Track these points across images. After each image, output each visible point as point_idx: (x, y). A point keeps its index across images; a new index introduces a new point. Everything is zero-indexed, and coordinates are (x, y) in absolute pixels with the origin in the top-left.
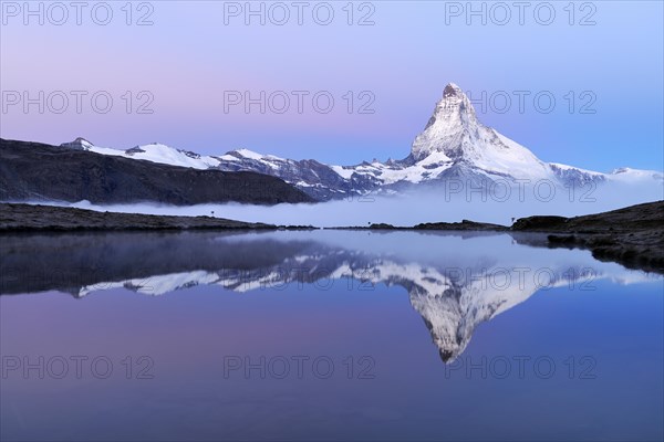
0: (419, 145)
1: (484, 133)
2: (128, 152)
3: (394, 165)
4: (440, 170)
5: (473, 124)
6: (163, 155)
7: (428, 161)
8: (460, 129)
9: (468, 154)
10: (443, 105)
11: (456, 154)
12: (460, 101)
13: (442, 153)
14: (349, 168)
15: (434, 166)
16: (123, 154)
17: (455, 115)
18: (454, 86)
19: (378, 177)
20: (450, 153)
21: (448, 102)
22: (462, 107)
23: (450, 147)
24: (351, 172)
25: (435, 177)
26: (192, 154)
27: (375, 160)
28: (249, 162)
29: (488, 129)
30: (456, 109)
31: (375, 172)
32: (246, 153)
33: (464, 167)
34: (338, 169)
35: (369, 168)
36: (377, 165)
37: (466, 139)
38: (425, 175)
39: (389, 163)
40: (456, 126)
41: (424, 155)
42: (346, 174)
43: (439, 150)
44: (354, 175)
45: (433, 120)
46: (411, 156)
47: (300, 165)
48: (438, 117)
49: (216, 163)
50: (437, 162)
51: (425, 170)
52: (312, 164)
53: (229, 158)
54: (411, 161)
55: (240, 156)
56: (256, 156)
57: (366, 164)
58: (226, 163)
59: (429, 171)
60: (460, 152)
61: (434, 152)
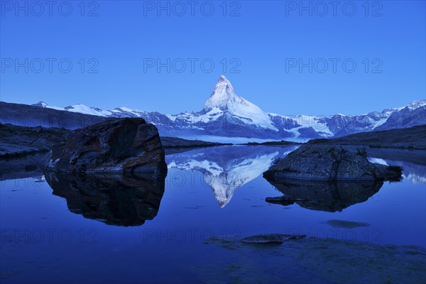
0: (207, 104)
1: (238, 99)
2: (66, 108)
3: (196, 115)
4: (217, 116)
5: (233, 95)
6: (83, 109)
7: (211, 112)
8: (226, 97)
9: (230, 109)
10: (218, 86)
11: (225, 109)
12: (226, 84)
13: (218, 108)
14: (174, 116)
15: (215, 115)
16: (63, 109)
17: (224, 90)
18: (223, 77)
19: (188, 120)
20: (222, 109)
21: (221, 84)
22: (227, 87)
23: (222, 106)
25: (215, 120)
26: (98, 110)
27: (187, 112)
28: (126, 113)
29: (239, 97)
30: (225, 88)
31: (186, 117)
32: (124, 109)
33: (229, 115)
34: (169, 116)
36: (188, 114)
37: (229, 102)
38: (210, 119)
39: (193, 113)
40: (224, 96)
41: (210, 110)
42: (173, 119)
44: (177, 119)
45: (214, 93)
46: (204, 110)
47: (151, 114)
48: (216, 91)
49: (110, 114)
50: (216, 113)
51: (210, 117)
52: (157, 114)
53: (116, 111)
54: (204, 112)
55: (121, 110)
56: (129, 110)
57: (182, 114)
58: (115, 114)
59: (212, 117)
60: (227, 108)
61: (214, 108)
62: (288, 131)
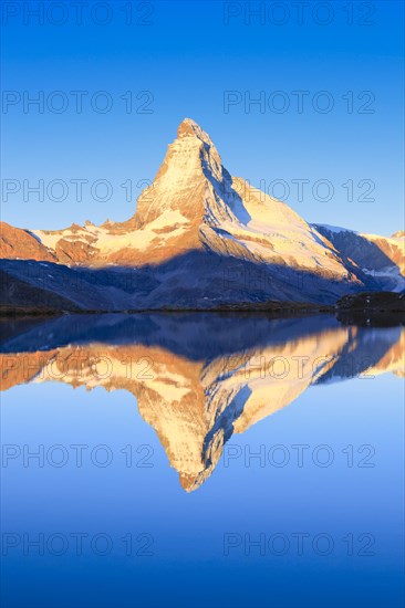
3: (114, 229)
4: (175, 234)
7: (158, 224)
8: (199, 181)
10: (176, 148)
11: (196, 213)
12: (199, 142)
13: (178, 212)
14: (53, 233)
15: (168, 229)
17: (194, 161)
19: (93, 245)
20: (188, 212)
21: (183, 144)
23: (189, 203)
24: (58, 238)
25: (169, 243)
27: (88, 223)
31: (87, 238)
35: (80, 233)
36: (91, 229)
38: (156, 241)
39: (107, 226)
40: (196, 177)
41: (154, 215)
42: (51, 242)
43: (173, 208)
44: (61, 242)
45: (164, 167)
46: (137, 217)
48: (170, 164)
50: (170, 223)
51: (154, 235)
54: (137, 222)
57: (76, 227)
59: (162, 236)
61: (168, 211)
62: (373, 273)
